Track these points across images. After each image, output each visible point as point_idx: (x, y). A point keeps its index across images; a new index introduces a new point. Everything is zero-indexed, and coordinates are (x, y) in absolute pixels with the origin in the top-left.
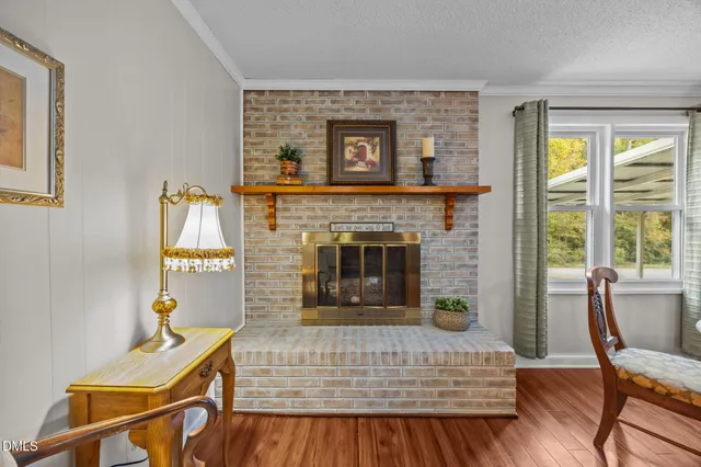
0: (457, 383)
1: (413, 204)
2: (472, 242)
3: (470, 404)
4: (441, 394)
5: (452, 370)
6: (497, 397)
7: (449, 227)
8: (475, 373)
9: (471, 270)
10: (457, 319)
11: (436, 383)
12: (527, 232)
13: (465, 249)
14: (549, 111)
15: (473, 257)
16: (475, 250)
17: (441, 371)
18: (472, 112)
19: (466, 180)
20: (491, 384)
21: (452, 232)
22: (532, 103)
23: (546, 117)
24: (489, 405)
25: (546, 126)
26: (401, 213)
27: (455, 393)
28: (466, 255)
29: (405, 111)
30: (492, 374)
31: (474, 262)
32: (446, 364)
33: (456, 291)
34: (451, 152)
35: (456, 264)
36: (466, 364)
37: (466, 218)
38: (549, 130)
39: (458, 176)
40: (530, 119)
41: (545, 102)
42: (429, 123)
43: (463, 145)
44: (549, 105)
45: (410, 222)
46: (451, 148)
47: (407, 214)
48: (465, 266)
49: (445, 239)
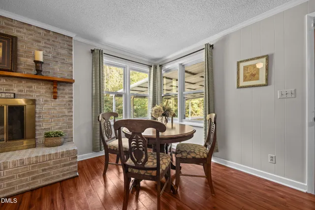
0: (43, 170)
1: (30, 84)
2: (69, 105)
3: (52, 178)
4: (33, 178)
5: (40, 165)
6: (68, 170)
7: (55, 98)
8: (55, 163)
9: (69, 117)
10: (56, 140)
11: (29, 174)
12: (96, 101)
13: (65, 108)
14: (104, 55)
15: (70, 112)
16: (71, 108)
17: (33, 167)
18: (69, 45)
19: (66, 76)
20: (65, 165)
21: (57, 100)
22: (97, 50)
23: (102, 56)
24: (64, 175)
25: (102, 60)
26: (21, 88)
27: (43, 175)
28: (66, 111)
29: (25, 33)
30: (65, 161)
31: (70, 114)
32: (37, 162)
33: (60, 128)
34: (57, 62)
35: (60, 115)
36: (50, 160)
37: (66, 94)
38: (104, 62)
39: (61, 74)
40: (97, 56)
41: (102, 51)
42: (42, 44)
43: (64, 59)
44: (104, 52)
45: (28, 93)
46: (57, 60)
47: (26, 89)
48: (66, 116)
49: (53, 103)
